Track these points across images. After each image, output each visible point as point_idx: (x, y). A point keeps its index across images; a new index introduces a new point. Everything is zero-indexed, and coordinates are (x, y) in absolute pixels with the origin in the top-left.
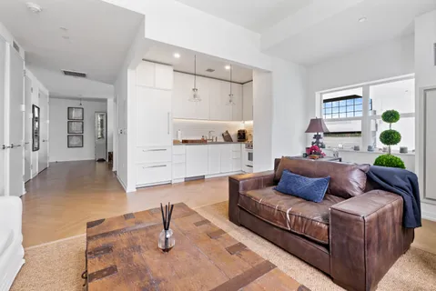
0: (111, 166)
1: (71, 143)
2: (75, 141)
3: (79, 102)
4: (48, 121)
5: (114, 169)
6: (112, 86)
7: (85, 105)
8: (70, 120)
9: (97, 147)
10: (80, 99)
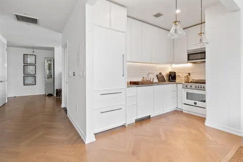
0: (59, 101)
1: (26, 82)
2: (30, 80)
3: (32, 50)
4: (6, 65)
5: (63, 106)
6: (60, 35)
7: (37, 52)
8: (26, 65)
9: (47, 84)
10: (33, 48)
